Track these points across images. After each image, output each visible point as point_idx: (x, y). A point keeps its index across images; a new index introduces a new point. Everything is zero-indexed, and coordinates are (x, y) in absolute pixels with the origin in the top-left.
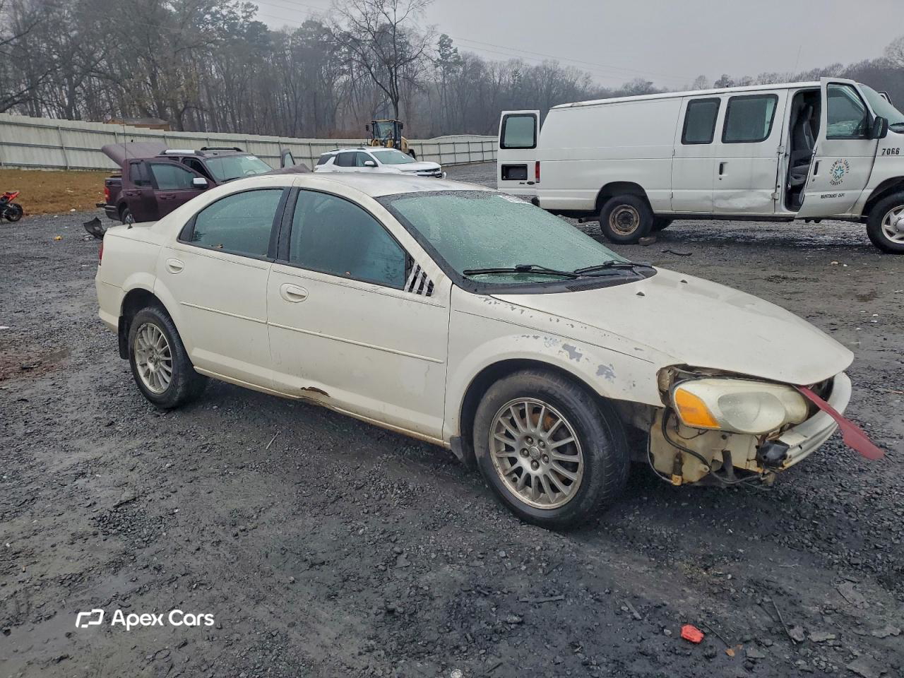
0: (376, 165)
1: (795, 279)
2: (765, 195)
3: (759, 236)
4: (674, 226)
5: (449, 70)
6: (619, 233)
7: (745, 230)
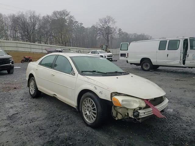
0: (99, 54)
1: (182, 80)
2: (178, 62)
3: (179, 71)
4: (160, 68)
5: (120, 35)
6: (146, 69)
7: (176, 69)
